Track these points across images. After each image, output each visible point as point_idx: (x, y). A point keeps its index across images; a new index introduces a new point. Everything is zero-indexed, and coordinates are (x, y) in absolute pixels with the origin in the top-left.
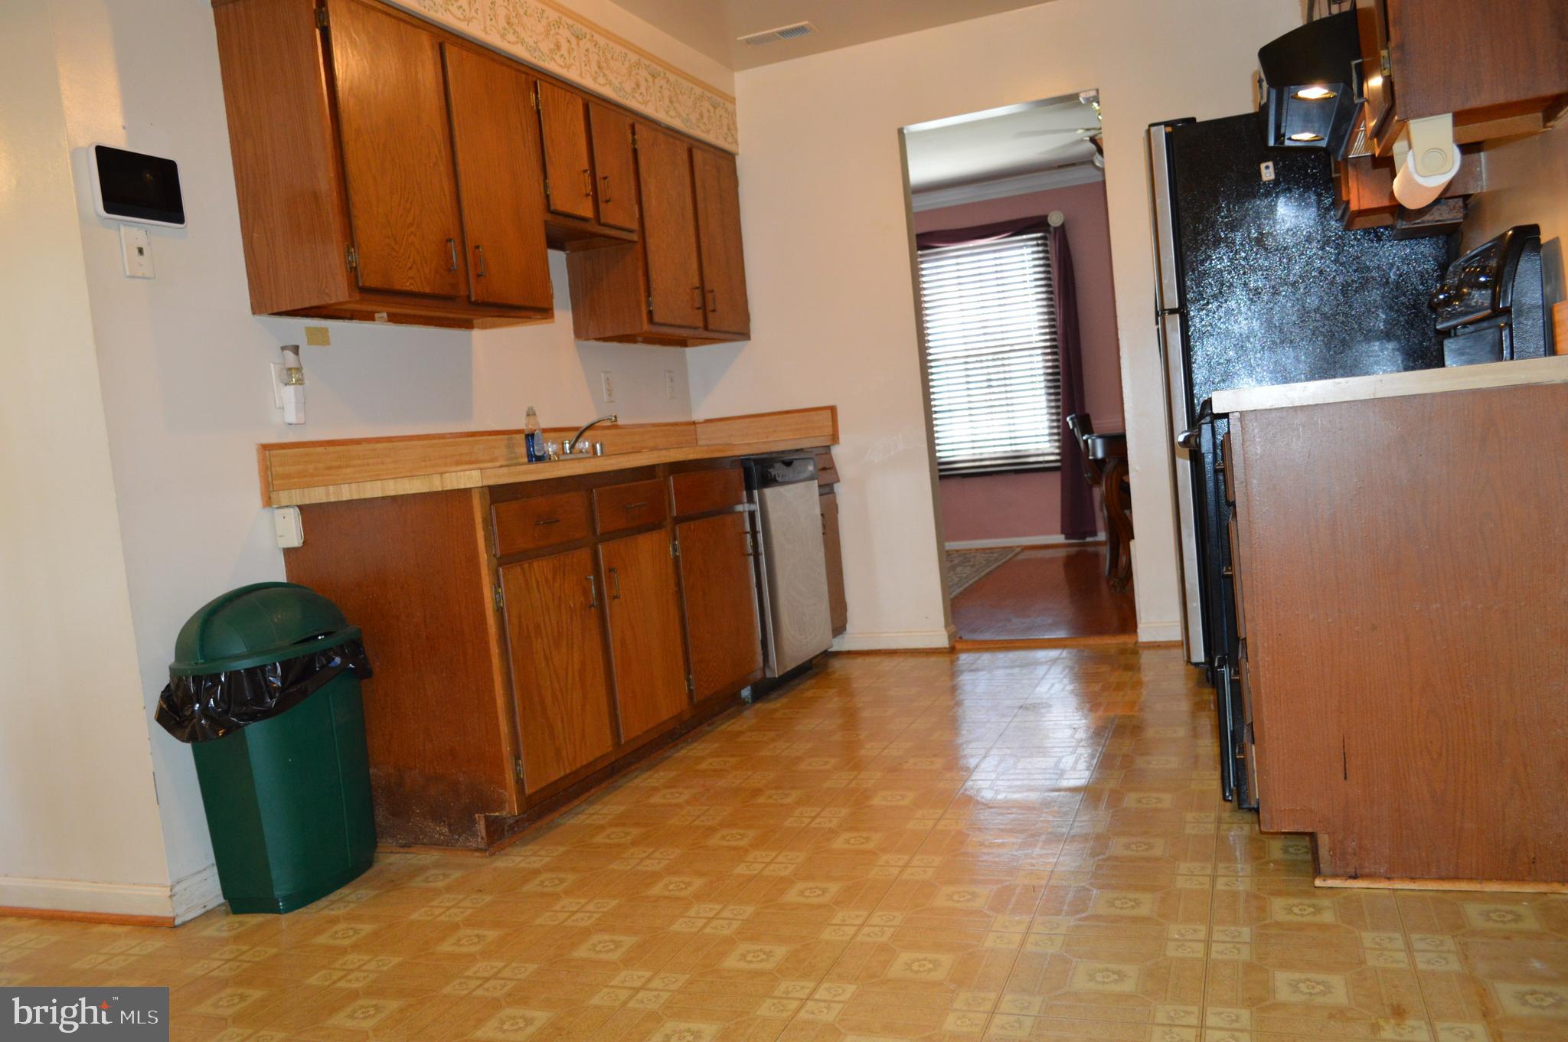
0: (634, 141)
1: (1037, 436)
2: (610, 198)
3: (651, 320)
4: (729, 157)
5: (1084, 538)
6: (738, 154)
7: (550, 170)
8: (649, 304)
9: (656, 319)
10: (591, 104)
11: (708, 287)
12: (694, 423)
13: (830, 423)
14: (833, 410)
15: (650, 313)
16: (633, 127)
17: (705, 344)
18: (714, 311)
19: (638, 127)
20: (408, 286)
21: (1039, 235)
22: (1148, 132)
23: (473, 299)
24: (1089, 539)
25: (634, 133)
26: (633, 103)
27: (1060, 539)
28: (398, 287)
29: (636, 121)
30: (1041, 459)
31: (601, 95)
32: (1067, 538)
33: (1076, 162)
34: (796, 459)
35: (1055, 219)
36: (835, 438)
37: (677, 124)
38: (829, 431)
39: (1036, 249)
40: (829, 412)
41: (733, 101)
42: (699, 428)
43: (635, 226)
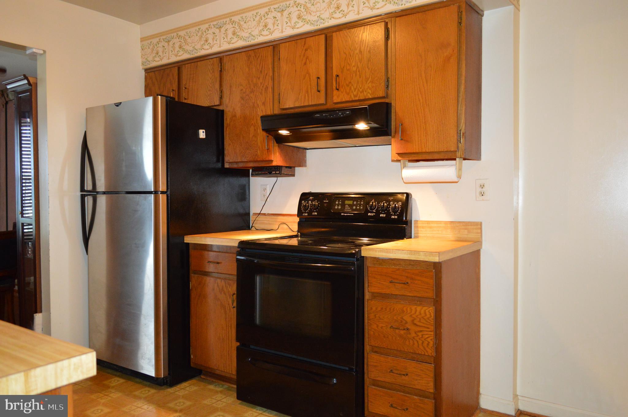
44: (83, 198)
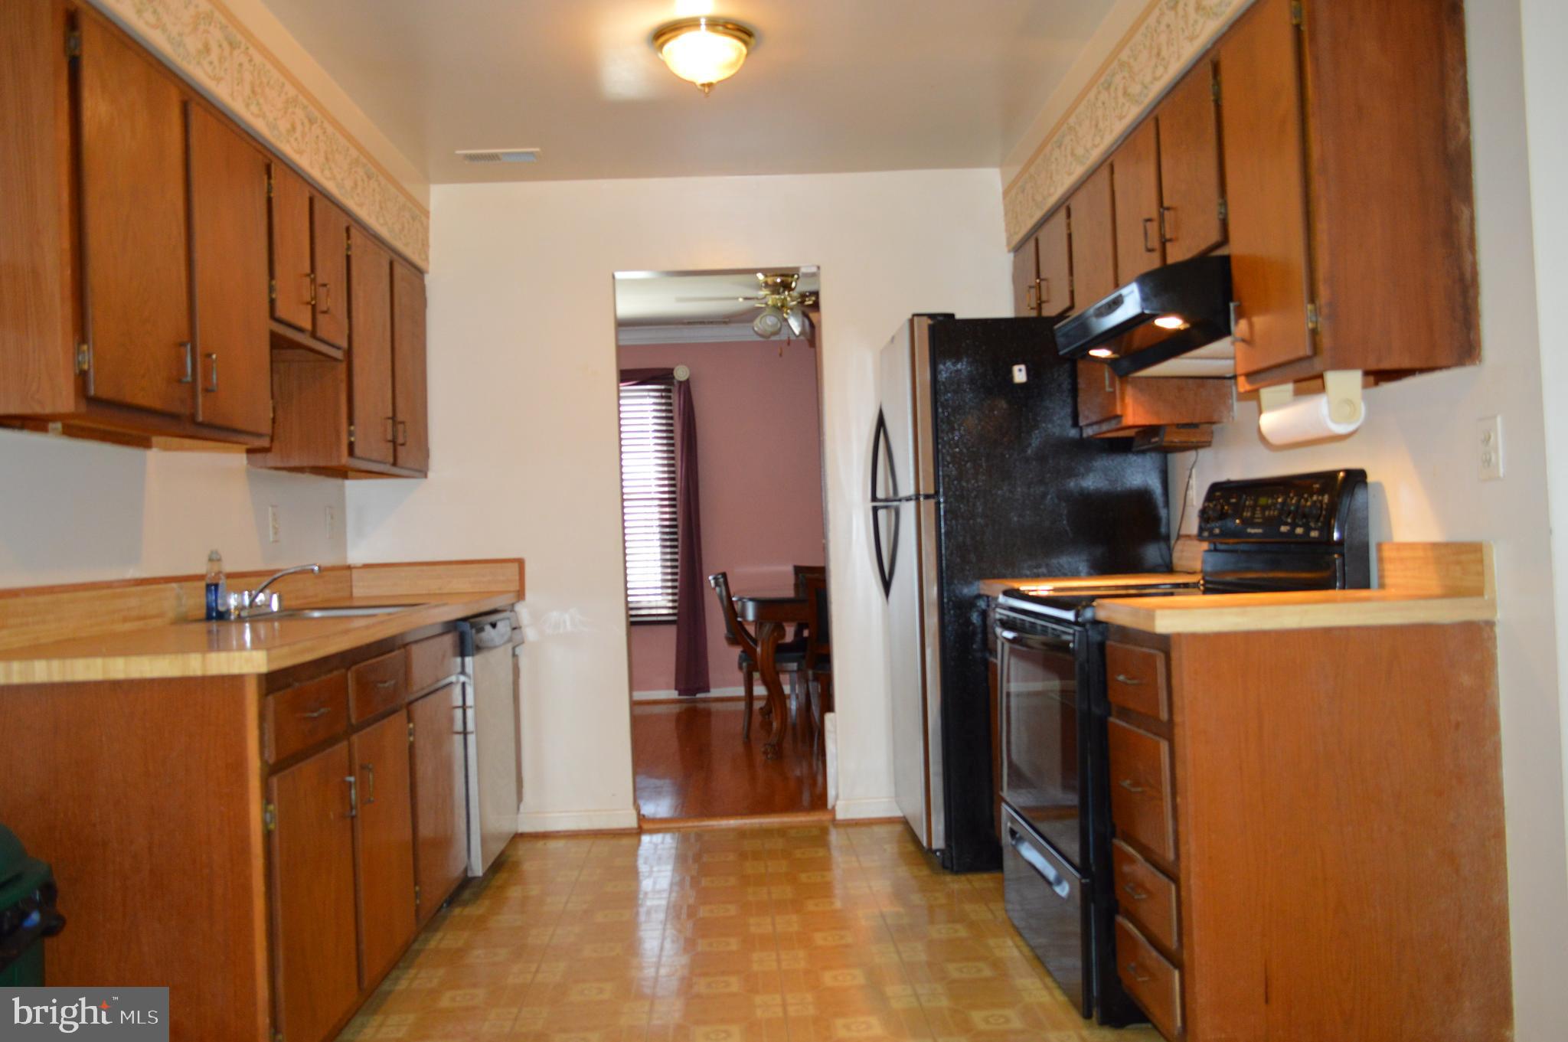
0: (349, 248)
1: (647, 588)
2: (328, 309)
3: (351, 452)
4: (420, 272)
5: (695, 695)
6: (427, 272)
7: (278, 270)
8: (350, 434)
9: (358, 451)
10: (317, 198)
11: (400, 417)
12: (349, 568)
13: (517, 578)
14: (521, 563)
15: (351, 445)
16: (348, 230)
17: (370, 478)
18: (403, 445)
19: (353, 231)
20: (142, 400)
21: (663, 387)
22: (911, 322)
23: (200, 418)
24: (700, 696)
25: (348, 237)
26: (351, 204)
27: (673, 694)
28: (129, 398)
29: (352, 225)
30: (654, 612)
31: (325, 189)
32: (680, 695)
33: (705, 320)
34: (499, 620)
35: (681, 374)
36: (520, 595)
37: (384, 232)
38: (515, 586)
39: (658, 401)
40: (516, 566)
41: (427, 214)
42: (355, 574)
43: (344, 344)
44: (875, 510)
